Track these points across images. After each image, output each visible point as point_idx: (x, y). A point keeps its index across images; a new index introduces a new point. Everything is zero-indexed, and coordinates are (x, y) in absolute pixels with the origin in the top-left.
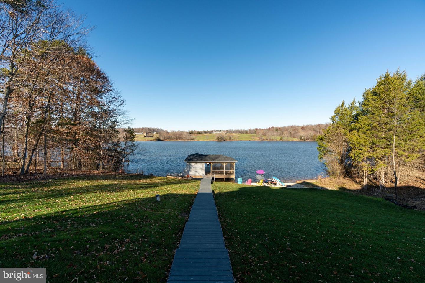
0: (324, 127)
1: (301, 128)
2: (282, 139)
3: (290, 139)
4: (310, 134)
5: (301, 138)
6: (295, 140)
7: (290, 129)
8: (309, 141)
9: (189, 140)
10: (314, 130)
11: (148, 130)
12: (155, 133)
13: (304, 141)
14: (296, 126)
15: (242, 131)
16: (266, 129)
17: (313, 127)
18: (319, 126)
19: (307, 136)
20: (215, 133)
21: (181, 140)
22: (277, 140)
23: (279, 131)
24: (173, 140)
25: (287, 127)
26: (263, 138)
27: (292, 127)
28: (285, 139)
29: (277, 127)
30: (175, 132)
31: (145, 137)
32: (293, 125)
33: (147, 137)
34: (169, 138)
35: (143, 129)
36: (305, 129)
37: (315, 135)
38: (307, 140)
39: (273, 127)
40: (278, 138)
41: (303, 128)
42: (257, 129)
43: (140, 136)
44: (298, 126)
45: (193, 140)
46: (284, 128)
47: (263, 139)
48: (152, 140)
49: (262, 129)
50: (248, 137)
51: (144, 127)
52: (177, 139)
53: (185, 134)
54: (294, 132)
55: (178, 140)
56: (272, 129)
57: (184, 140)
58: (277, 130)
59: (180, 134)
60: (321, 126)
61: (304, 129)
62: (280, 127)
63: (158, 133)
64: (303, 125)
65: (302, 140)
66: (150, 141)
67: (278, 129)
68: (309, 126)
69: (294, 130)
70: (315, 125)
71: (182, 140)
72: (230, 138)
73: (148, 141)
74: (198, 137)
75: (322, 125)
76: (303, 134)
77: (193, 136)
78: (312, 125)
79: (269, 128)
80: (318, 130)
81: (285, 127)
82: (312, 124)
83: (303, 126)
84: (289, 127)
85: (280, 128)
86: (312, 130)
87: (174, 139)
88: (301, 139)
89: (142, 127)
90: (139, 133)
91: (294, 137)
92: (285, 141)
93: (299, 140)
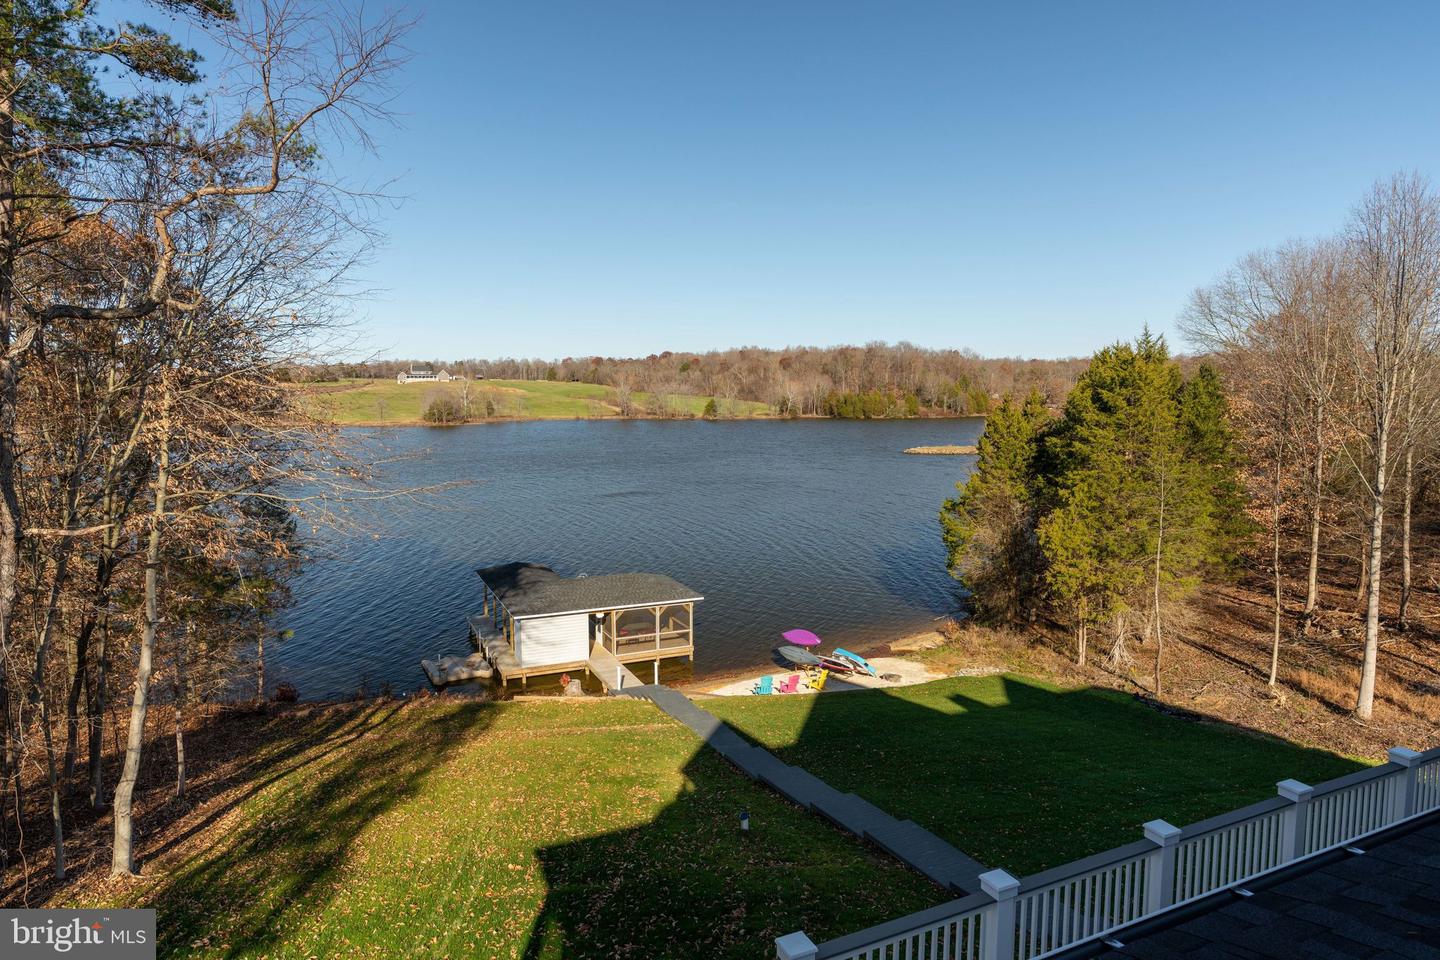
0: (861, 357)
1: (781, 362)
2: (711, 408)
3: (744, 409)
4: (815, 388)
5: (783, 405)
6: (762, 410)
7: (736, 367)
8: (812, 419)
10: (825, 372)
13: (796, 418)
15: (529, 366)
16: (637, 361)
18: (844, 354)
19: (806, 399)
20: (410, 380)
22: (693, 415)
23: (696, 374)
25: (726, 354)
26: (635, 405)
27: (743, 354)
28: (724, 409)
29: (683, 354)
32: (749, 347)
36: (794, 366)
37: (832, 393)
38: (804, 413)
39: (667, 355)
40: (697, 406)
41: (787, 361)
42: (598, 361)
44: (767, 353)
46: (713, 356)
47: (638, 411)
49: (622, 362)
50: (568, 400)
54: (752, 378)
56: (663, 361)
58: (685, 368)
60: (852, 357)
61: (789, 365)
62: (695, 353)
64: (784, 348)
65: (787, 415)
67: (688, 364)
68: (806, 352)
69: (752, 370)
70: (829, 351)
72: (490, 410)
75: (855, 349)
76: (793, 390)
79: (653, 357)
80: (843, 373)
81: (717, 354)
83: (786, 351)
84: (731, 353)
85: (696, 361)
86: (818, 371)
88: (782, 411)
91: (757, 399)
92: (726, 421)
93: (773, 412)
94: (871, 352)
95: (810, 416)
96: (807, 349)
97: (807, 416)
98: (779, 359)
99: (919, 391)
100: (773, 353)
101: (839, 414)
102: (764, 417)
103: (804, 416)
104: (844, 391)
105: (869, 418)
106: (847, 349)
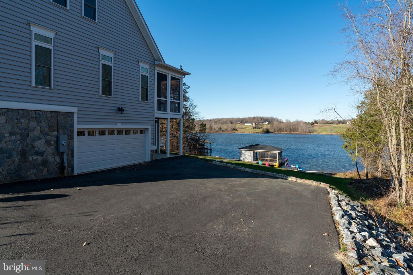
9: (307, 133)
11: (260, 119)
12: (267, 123)
21: (296, 133)
24: (286, 133)
30: (290, 122)
31: (253, 128)
33: (255, 128)
34: (280, 130)
35: (254, 118)
43: (248, 126)
45: (312, 133)
48: (260, 132)
51: (256, 116)
52: (290, 131)
53: (302, 125)
55: (292, 133)
57: (299, 133)
59: (295, 125)
63: (270, 124)
66: (257, 133)
71: (298, 133)
73: (254, 133)
74: (323, 129)
77: (317, 127)
87: (287, 131)
89: (253, 117)
90: (248, 123)
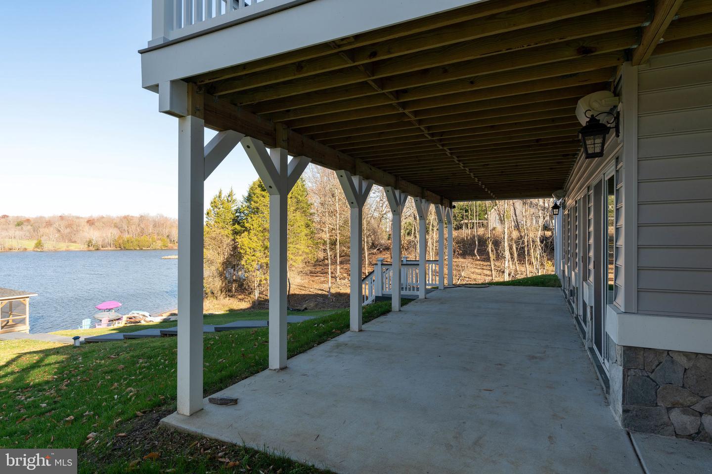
0: (136, 220)
2: (39, 245)
3: (63, 246)
4: (110, 235)
5: (89, 243)
6: (73, 247)
7: (57, 224)
10: (116, 226)
13: (98, 249)
14: (73, 217)
17: (115, 221)
18: (127, 219)
19: (104, 240)
22: (25, 249)
23: (27, 227)
25: (49, 217)
27: (62, 218)
28: (48, 245)
32: (66, 214)
36: (96, 224)
37: (120, 237)
38: (102, 247)
40: (30, 244)
41: (91, 222)
44: (79, 218)
54: (68, 230)
58: (19, 224)
60: (131, 220)
61: (93, 224)
62: (27, 216)
64: (90, 215)
65: (91, 248)
67: (21, 222)
68: (104, 217)
69: (68, 226)
70: (118, 217)
75: (133, 217)
76: (95, 235)
78: (113, 217)
80: (126, 228)
81: (44, 217)
82: (112, 215)
84: (54, 217)
85: (28, 220)
86: (111, 227)
88: (89, 246)
91: (71, 241)
92: (49, 251)
93: (84, 247)
94: (142, 218)
95: (107, 249)
96: (105, 216)
97: (104, 249)
98: (86, 221)
99: (168, 236)
100: (82, 218)
101: (125, 248)
102: (77, 249)
103: (102, 249)
104: (126, 236)
105: (142, 249)
106: (128, 216)
